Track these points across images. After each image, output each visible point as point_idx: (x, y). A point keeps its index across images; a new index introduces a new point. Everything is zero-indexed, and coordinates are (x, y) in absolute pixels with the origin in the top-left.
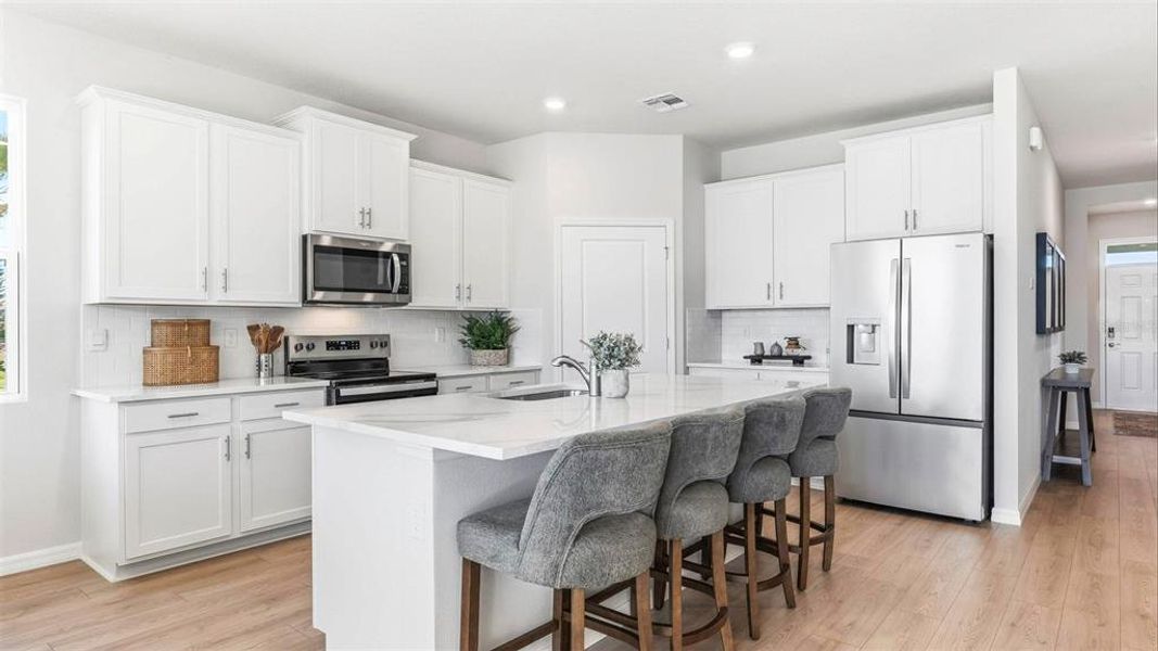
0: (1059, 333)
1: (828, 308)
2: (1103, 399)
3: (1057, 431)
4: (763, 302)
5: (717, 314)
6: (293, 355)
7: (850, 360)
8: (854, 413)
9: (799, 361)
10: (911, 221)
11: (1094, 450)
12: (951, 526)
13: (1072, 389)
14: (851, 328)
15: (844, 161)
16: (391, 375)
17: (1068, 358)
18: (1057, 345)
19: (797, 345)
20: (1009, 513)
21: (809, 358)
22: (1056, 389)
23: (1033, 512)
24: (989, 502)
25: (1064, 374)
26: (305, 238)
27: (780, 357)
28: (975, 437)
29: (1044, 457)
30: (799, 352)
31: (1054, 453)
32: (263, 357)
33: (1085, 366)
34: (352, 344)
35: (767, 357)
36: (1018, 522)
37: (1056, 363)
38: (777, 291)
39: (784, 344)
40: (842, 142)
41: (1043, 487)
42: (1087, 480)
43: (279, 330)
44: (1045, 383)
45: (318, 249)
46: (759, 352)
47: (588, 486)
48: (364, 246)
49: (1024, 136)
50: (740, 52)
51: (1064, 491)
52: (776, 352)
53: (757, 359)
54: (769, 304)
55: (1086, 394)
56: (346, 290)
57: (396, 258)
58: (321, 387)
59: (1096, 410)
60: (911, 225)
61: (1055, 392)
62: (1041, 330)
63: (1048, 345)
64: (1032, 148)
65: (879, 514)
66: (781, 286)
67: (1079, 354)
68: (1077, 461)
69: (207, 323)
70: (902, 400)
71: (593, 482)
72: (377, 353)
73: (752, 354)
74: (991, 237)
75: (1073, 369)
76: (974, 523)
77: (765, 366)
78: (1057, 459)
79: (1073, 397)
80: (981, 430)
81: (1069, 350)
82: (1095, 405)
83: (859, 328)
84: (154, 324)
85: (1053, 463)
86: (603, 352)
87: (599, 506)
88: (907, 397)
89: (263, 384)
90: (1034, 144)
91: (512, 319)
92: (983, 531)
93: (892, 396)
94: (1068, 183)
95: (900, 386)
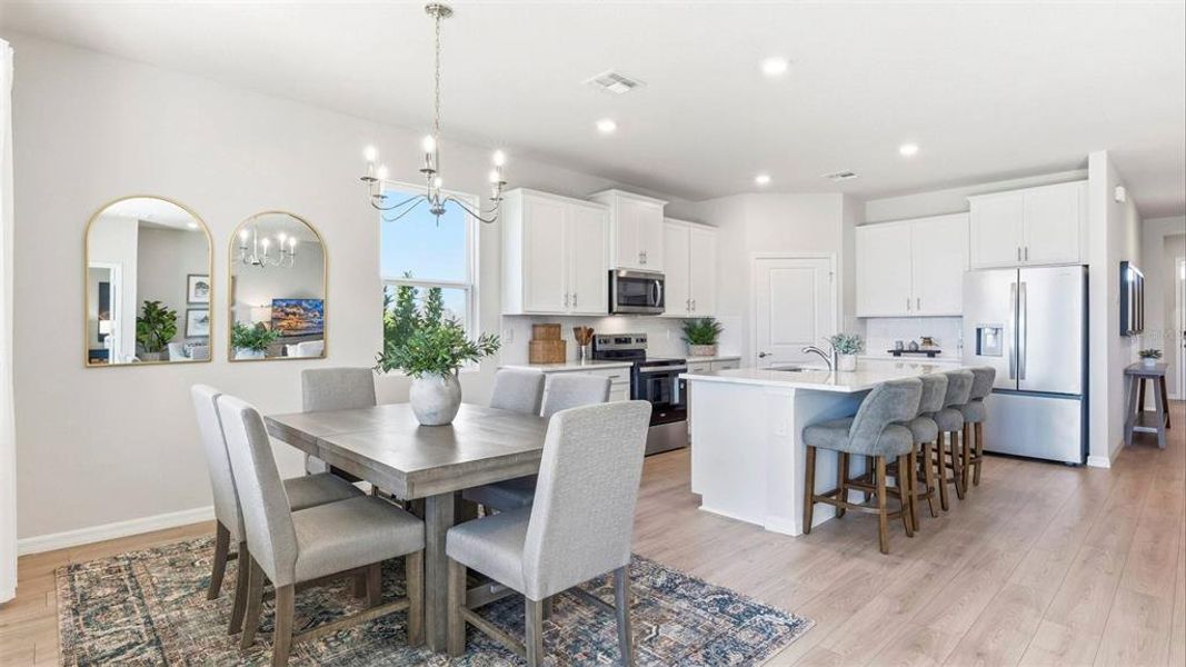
0: (1138, 336)
1: (961, 317)
2: (1178, 390)
3: (1137, 411)
4: (904, 312)
5: (863, 320)
6: (599, 347)
7: (979, 353)
8: (996, 391)
9: (931, 354)
10: (1023, 254)
11: (1168, 426)
12: (1058, 467)
13: (1149, 376)
14: (979, 331)
15: (968, 211)
16: (647, 360)
17: (1146, 355)
18: (1135, 346)
19: (930, 343)
20: (1101, 460)
21: (939, 352)
22: (1136, 376)
23: (1117, 462)
24: (1086, 453)
25: (1143, 366)
26: (610, 273)
27: (917, 351)
28: (1077, 405)
29: (1126, 427)
30: (933, 348)
31: (1134, 425)
32: (583, 348)
33: (1161, 360)
34: (627, 340)
35: (906, 352)
36: (1109, 466)
37: (1135, 359)
38: (916, 305)
39: (920, 342)
40: (969, 198)
41: (1126, 448)
42: (1161, 443)
43: (591, 331)
44: (1127, 373)
45: (619, 279)
46: (900, 348)
47: (890, 406)
48: (642, 276)
49: (1111, 193)
50: (909, 150)
51: (1143, 451)
52: (913, 347)
53: (897, 353)
54: (909, 313)
55: (1161, 381)
56: (628, 305)
57: (657, 283)
58: (626, 367)
59: (1171, 400)
60: (1023, 259)
61: (1136, 380)
62: (1124, 332)
63: (1129, 344)
64: (1117, 201)
65: (1001, 459)
66: (918, 300)
67: (1156, 352)
68: (1155, 430)
69: (559, 326)
70: (1020, 381)
71: (893, 403)
72: (639, 346)
73: (894, 349)
74: (1087, 266)
75: (1150, 363)
76: (1075, 465)
77: (903, 357)
78: (1137, 429)
79: (1150, 383)
80: (1079, 402)
81: (1147, 348)
82: (1170, 396)
83: (987, 332)
84: (534, 326)
85: (1134, 432)
86: (844, 344)
87: (895, 416)
88: (1023, 378)
89: (584, 365)
90: (1118, 198)
91: (717, 324)
92: (1081, 470)
93: (1012, 378)
94: (1145, 215)
95: (1017, 371)
